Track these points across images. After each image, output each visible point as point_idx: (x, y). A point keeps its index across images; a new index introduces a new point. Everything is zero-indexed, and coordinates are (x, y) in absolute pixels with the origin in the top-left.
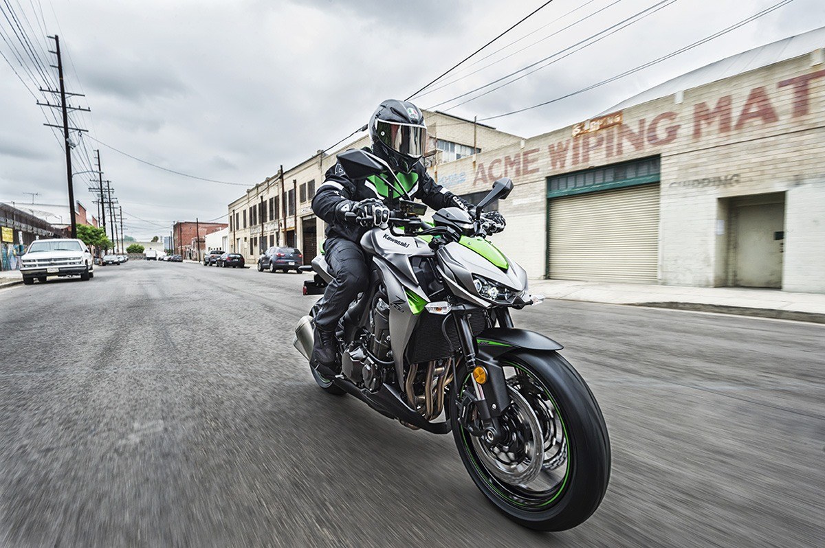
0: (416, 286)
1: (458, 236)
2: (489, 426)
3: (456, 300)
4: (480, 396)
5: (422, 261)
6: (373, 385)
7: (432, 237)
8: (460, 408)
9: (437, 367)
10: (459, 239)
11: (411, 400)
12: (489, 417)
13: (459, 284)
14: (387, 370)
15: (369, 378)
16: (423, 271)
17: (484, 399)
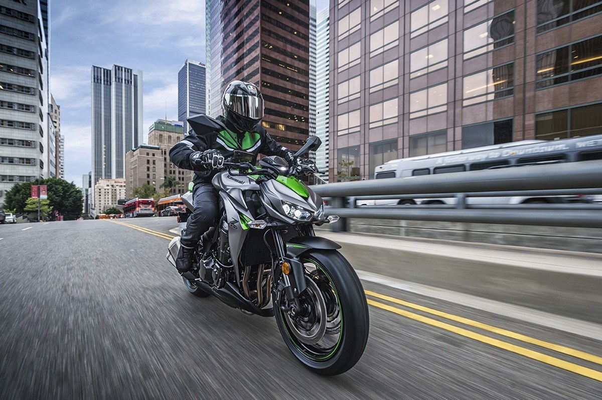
0: (246, 210)
1: (275, 175)
2: (292, 304)
3: (272, 219)
4: (288, 284)
5: (253, 193)
6: (219, 284)
7: (258, 176)
8: (276, 294)
9: (265, 269)
10: (276, 178)
11: (247, 294)
12: (293, 297)
13: (273, 208)
14: (229, 272)
15: (216, 279)
16: (253, 200)
17: (290, 285)
